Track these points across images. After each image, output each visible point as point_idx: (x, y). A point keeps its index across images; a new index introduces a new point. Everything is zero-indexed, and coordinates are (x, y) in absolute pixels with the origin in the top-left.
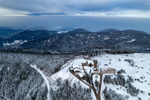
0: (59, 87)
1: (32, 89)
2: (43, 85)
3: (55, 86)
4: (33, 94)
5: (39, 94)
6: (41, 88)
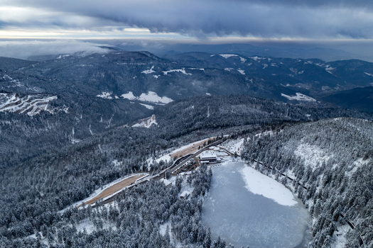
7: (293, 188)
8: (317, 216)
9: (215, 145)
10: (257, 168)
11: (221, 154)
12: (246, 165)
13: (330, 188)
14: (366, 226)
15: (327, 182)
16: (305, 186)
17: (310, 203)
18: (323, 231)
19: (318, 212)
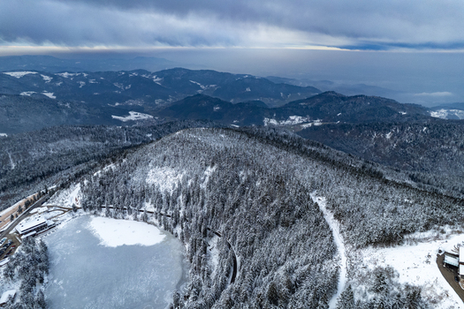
0: (379, 297)
1: (296, 260)
2: (328, 266)
3: (363, 287)
4: (294, 277)
5: (309, 284)
6: (319, 271)
7: (157, 222)
8: (188, 241)
9: (39, 205)
10: (108, 215)
11: (52, 214)
12: (92, 216)
13: (192, 207)
14: (229, 229)
15: (187, 202)
16: (168, 214)
17: (178, 230)
18: (198, 252)
19: (188, 236)
